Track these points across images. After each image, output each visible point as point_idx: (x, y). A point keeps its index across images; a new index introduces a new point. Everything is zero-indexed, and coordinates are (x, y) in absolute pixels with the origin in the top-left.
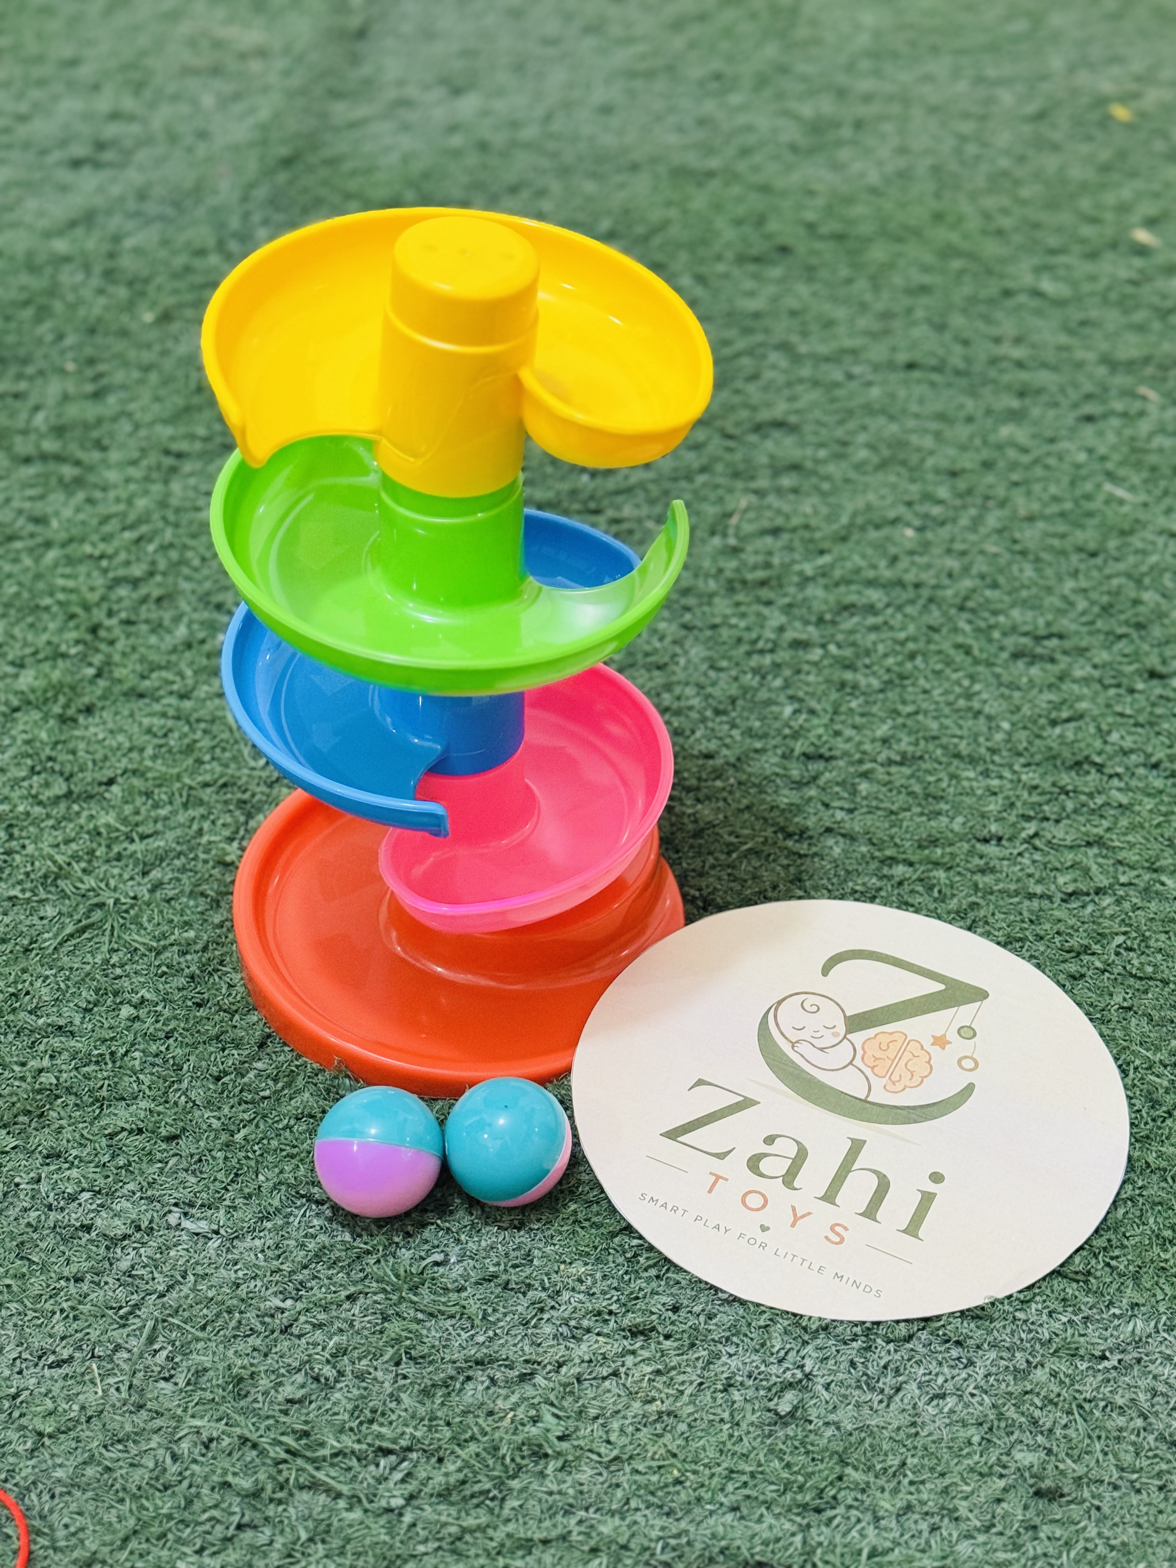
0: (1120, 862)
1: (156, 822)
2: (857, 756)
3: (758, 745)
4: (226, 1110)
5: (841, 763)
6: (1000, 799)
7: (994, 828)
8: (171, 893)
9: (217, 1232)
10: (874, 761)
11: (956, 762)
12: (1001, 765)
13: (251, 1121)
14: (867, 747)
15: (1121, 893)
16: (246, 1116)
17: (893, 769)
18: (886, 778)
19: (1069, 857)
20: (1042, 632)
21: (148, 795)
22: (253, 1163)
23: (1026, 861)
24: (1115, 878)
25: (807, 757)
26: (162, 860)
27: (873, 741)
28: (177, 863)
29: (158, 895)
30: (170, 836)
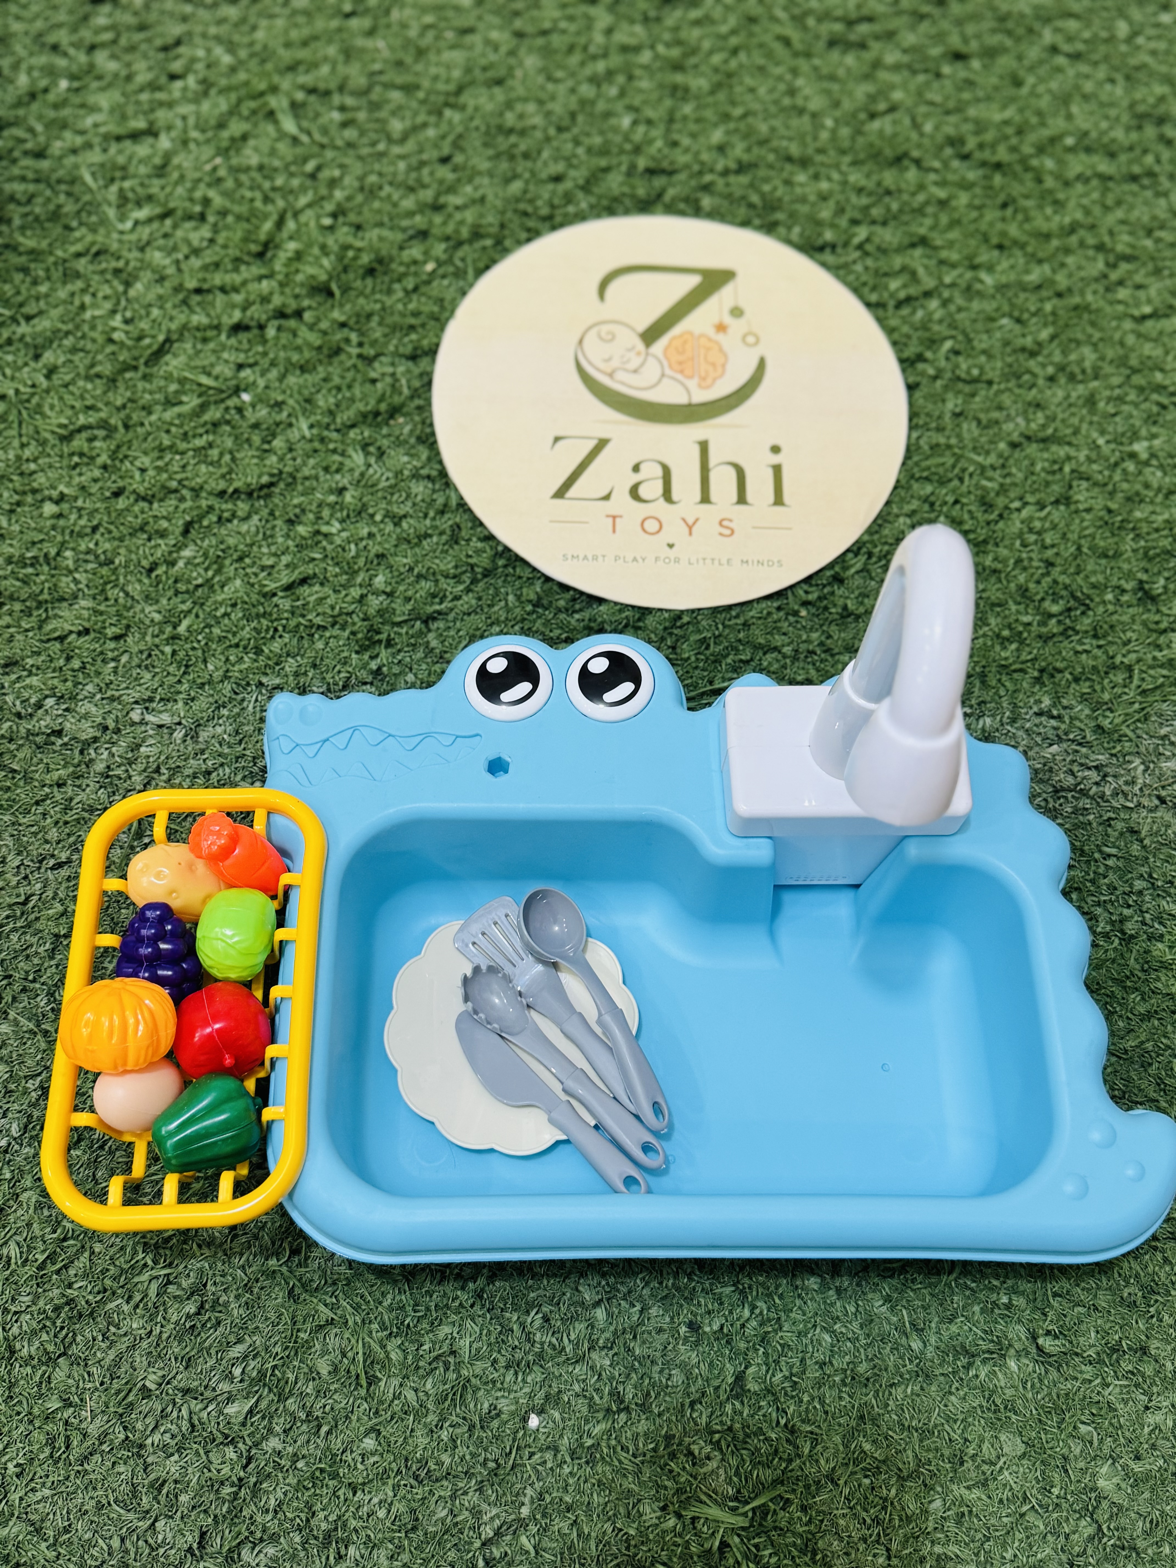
0: (942, 262)
1: (38, 299)
2: (696, 168)
3: (603, 162)
4: (164, 601)
5: (682, 176)
6: (831, 204)
7: (828, 235)
8: (68, 378)
9: (179, 723)
10: (712, 171)
11: (788, 167)
12: (829, 166)
13: (190, 611)
14: (705, 157)
15: (946, 294)
16: (184, 607)
17: (732, 179)
18: (726, 191)
19: (898, 261)
20: (853, 15)
21: (25, 270)
22: (199, 653)
23: (859, 268)
24: (940, 279)
25: (651, 172)
26: (51, 342)
27: (710, 148)
28: (68, 342)
29: (56, 380)
30: (55, 313)
